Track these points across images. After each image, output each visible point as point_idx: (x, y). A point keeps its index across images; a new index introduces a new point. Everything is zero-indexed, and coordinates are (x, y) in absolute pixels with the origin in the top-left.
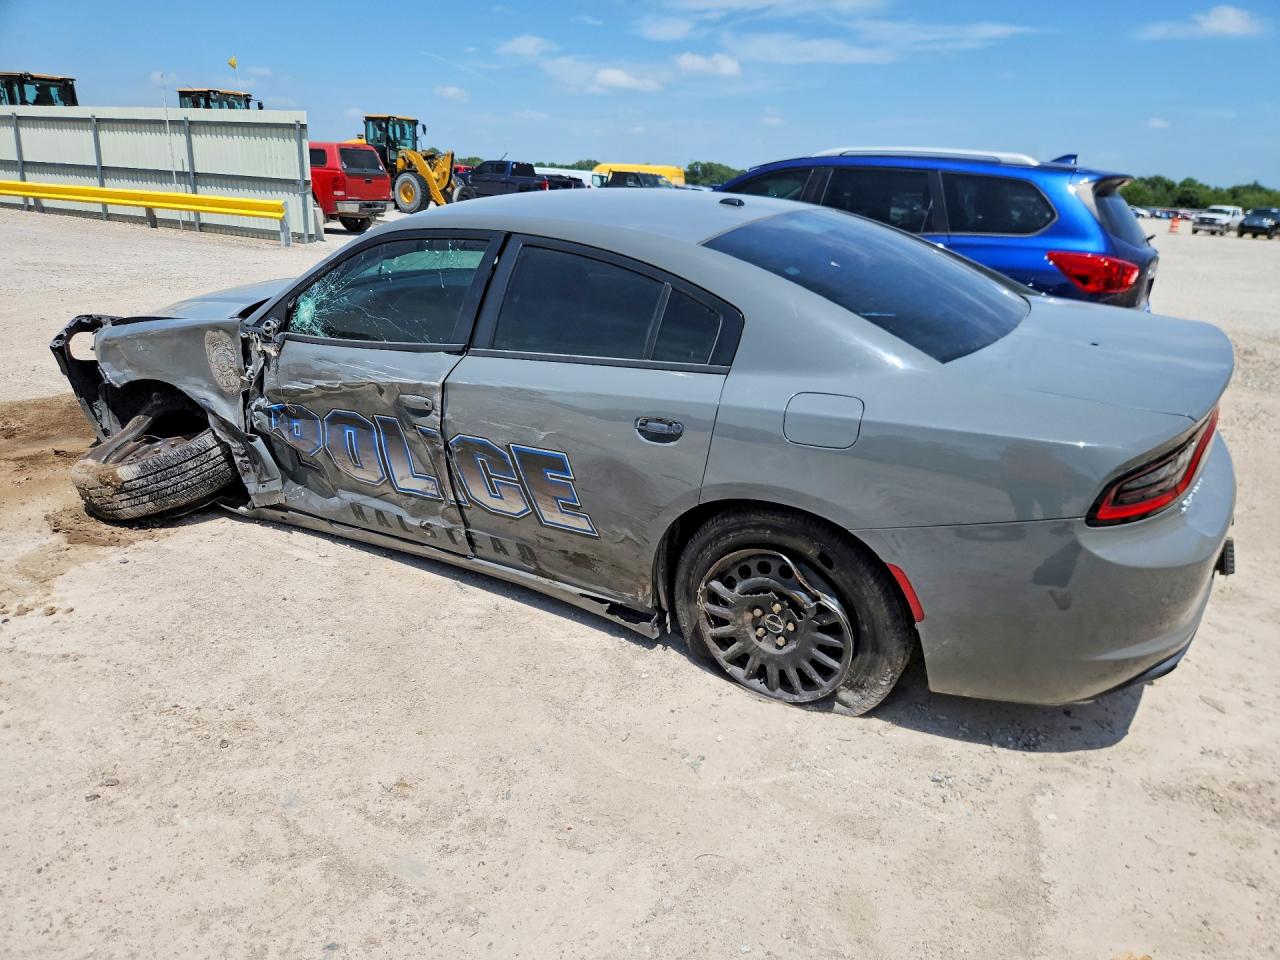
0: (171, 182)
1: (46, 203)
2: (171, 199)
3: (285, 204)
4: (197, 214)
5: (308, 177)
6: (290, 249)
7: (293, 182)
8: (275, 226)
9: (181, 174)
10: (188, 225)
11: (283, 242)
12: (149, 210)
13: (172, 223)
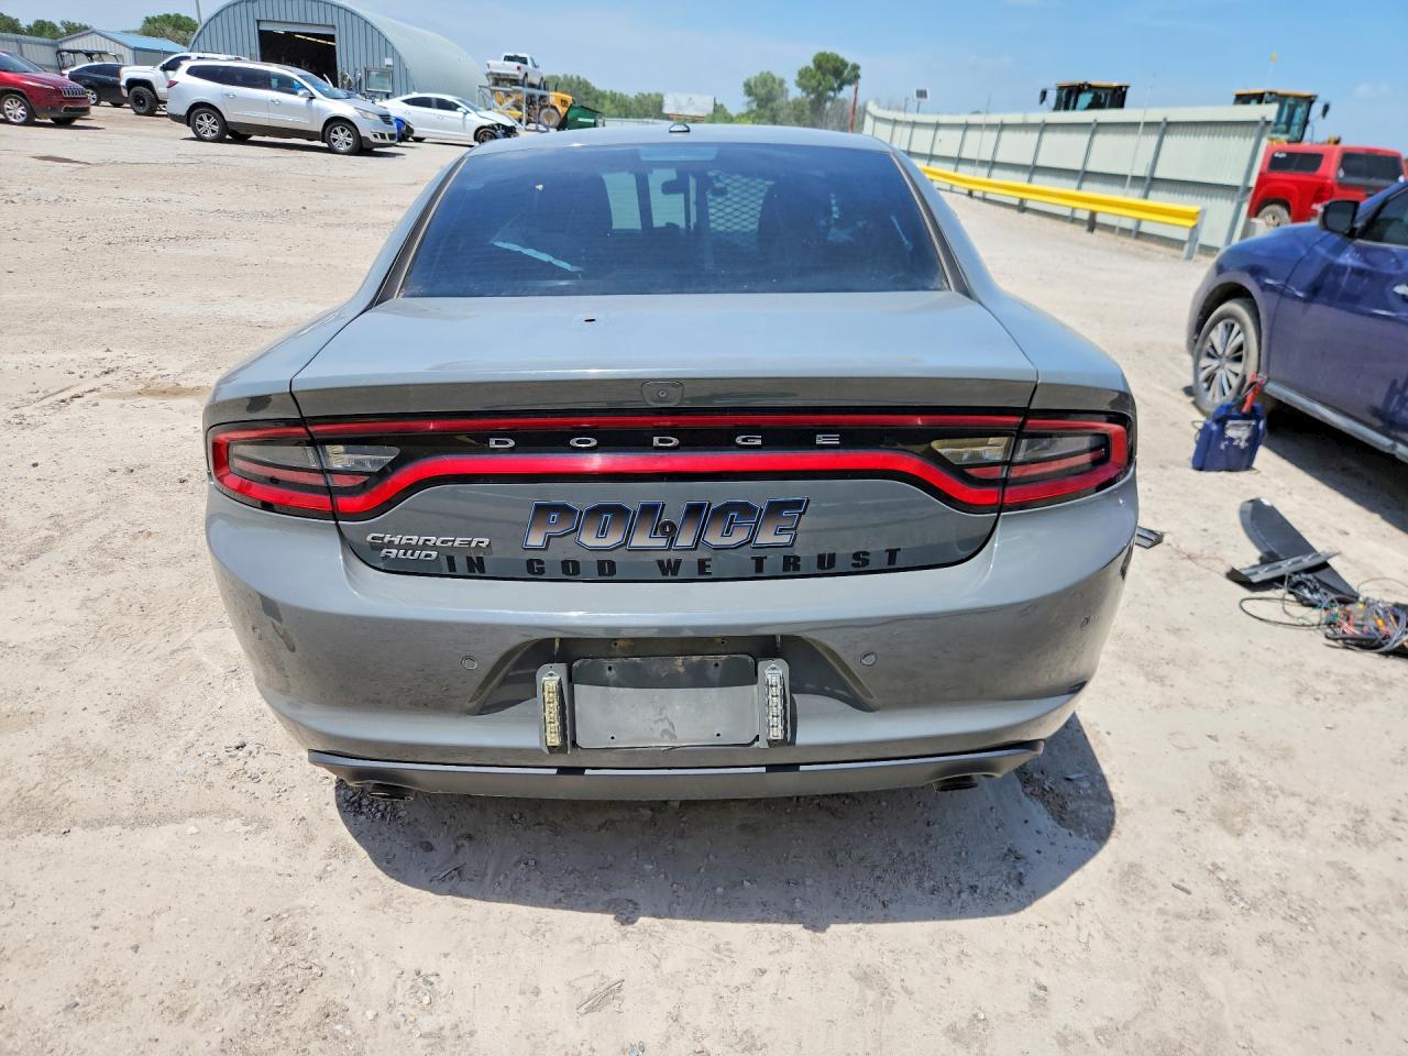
0: (1124, 186)
1: (1029, 205)
2: (1117, 204)
3: (1202, 213)
4: (1139, 222)
5: (1253, 183)
6: (1190, 263)
7: (1236, 188)
8: (1183, 235)
9: (1136, 179)
10: (1124, 232)
11: (1184, 253)
12: (1093, 214)
13: (1110, 228)
